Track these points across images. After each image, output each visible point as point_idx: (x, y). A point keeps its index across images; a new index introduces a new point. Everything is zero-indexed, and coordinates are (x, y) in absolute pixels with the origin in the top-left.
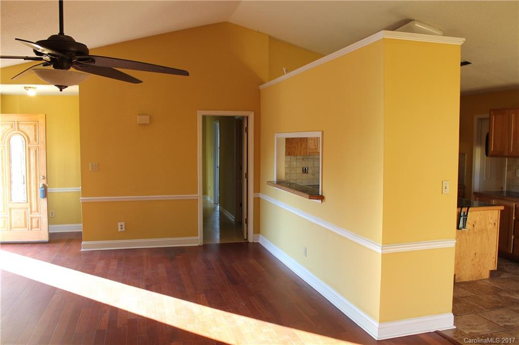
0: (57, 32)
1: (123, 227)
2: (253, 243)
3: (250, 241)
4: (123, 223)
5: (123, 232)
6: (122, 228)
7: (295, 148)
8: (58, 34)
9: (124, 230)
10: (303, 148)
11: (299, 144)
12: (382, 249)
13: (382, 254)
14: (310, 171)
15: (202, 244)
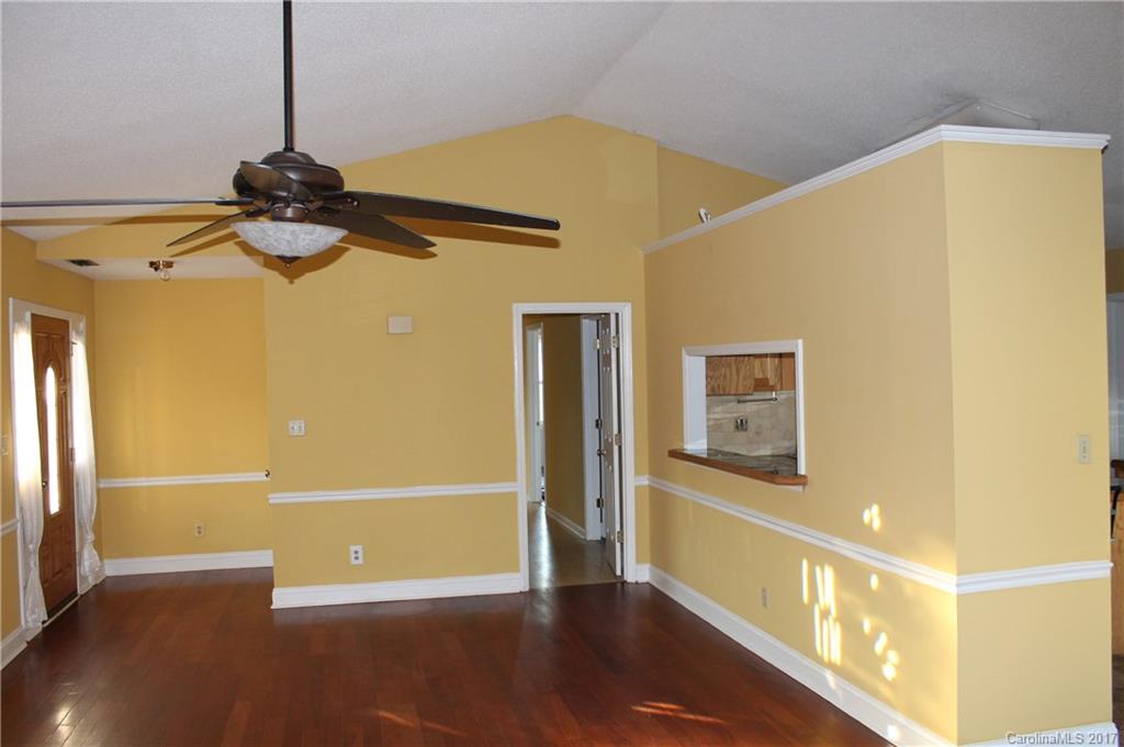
0: (280, 146)
1: (360, 555)
2: (637, 583)
3: (629, 580)
4: (359, 548)
5: (360, 565)
6: (357, 558)
7: (725, 377)
8: (281, 150)
9: (360, 561)
10: (741, 378)
11: (734, 368)
12: (958, 585)
13: (958, 596)
14: (752, 426)
15: (527, 589)
